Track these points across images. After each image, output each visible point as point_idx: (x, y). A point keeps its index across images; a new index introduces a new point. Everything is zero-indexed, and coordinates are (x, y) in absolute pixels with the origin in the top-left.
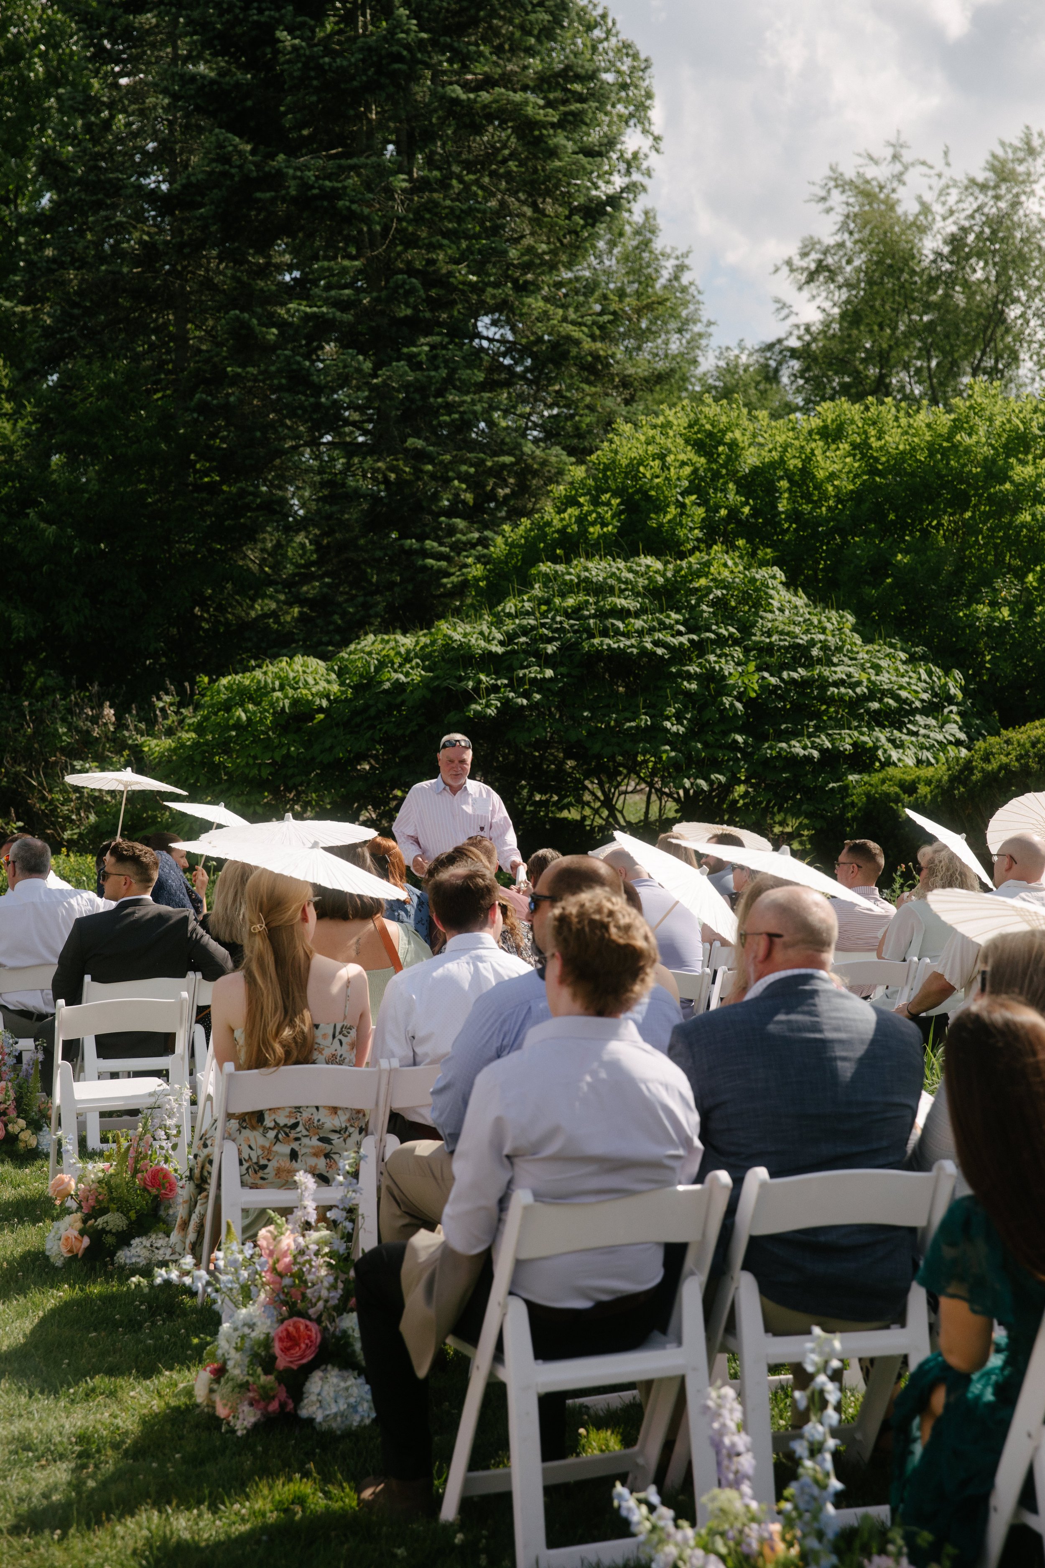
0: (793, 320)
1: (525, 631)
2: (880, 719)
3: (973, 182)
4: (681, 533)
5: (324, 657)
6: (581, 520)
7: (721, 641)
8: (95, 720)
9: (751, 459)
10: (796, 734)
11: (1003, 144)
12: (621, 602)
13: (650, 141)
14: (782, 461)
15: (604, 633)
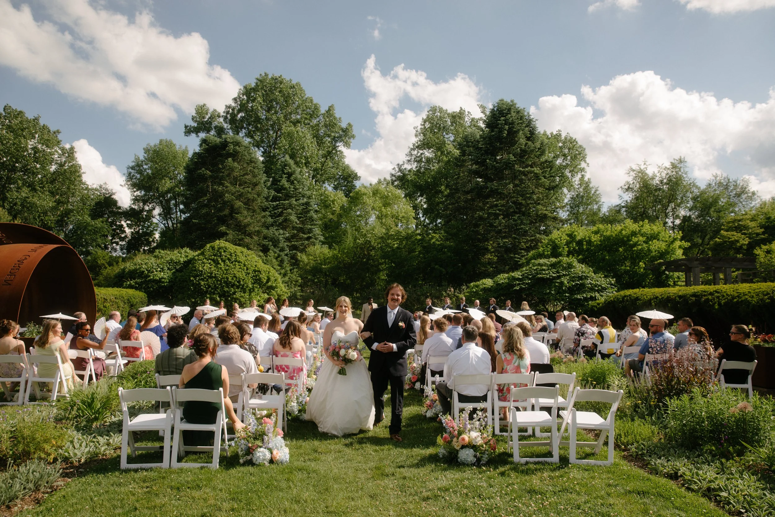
0: (623, 200)
1: (526, 273)
2: (598, 291)
3: (666, 167)
4: (563, 253)
5: (492, 279)
6: (544, 251)
7: (564, 275)
8: (450, 291)
9: (578, 238)
10: (578, 294)
11: (674, 159)
12: (544, 268)
13: (586, 165)
14: (585, 239)
15: (540, 274)
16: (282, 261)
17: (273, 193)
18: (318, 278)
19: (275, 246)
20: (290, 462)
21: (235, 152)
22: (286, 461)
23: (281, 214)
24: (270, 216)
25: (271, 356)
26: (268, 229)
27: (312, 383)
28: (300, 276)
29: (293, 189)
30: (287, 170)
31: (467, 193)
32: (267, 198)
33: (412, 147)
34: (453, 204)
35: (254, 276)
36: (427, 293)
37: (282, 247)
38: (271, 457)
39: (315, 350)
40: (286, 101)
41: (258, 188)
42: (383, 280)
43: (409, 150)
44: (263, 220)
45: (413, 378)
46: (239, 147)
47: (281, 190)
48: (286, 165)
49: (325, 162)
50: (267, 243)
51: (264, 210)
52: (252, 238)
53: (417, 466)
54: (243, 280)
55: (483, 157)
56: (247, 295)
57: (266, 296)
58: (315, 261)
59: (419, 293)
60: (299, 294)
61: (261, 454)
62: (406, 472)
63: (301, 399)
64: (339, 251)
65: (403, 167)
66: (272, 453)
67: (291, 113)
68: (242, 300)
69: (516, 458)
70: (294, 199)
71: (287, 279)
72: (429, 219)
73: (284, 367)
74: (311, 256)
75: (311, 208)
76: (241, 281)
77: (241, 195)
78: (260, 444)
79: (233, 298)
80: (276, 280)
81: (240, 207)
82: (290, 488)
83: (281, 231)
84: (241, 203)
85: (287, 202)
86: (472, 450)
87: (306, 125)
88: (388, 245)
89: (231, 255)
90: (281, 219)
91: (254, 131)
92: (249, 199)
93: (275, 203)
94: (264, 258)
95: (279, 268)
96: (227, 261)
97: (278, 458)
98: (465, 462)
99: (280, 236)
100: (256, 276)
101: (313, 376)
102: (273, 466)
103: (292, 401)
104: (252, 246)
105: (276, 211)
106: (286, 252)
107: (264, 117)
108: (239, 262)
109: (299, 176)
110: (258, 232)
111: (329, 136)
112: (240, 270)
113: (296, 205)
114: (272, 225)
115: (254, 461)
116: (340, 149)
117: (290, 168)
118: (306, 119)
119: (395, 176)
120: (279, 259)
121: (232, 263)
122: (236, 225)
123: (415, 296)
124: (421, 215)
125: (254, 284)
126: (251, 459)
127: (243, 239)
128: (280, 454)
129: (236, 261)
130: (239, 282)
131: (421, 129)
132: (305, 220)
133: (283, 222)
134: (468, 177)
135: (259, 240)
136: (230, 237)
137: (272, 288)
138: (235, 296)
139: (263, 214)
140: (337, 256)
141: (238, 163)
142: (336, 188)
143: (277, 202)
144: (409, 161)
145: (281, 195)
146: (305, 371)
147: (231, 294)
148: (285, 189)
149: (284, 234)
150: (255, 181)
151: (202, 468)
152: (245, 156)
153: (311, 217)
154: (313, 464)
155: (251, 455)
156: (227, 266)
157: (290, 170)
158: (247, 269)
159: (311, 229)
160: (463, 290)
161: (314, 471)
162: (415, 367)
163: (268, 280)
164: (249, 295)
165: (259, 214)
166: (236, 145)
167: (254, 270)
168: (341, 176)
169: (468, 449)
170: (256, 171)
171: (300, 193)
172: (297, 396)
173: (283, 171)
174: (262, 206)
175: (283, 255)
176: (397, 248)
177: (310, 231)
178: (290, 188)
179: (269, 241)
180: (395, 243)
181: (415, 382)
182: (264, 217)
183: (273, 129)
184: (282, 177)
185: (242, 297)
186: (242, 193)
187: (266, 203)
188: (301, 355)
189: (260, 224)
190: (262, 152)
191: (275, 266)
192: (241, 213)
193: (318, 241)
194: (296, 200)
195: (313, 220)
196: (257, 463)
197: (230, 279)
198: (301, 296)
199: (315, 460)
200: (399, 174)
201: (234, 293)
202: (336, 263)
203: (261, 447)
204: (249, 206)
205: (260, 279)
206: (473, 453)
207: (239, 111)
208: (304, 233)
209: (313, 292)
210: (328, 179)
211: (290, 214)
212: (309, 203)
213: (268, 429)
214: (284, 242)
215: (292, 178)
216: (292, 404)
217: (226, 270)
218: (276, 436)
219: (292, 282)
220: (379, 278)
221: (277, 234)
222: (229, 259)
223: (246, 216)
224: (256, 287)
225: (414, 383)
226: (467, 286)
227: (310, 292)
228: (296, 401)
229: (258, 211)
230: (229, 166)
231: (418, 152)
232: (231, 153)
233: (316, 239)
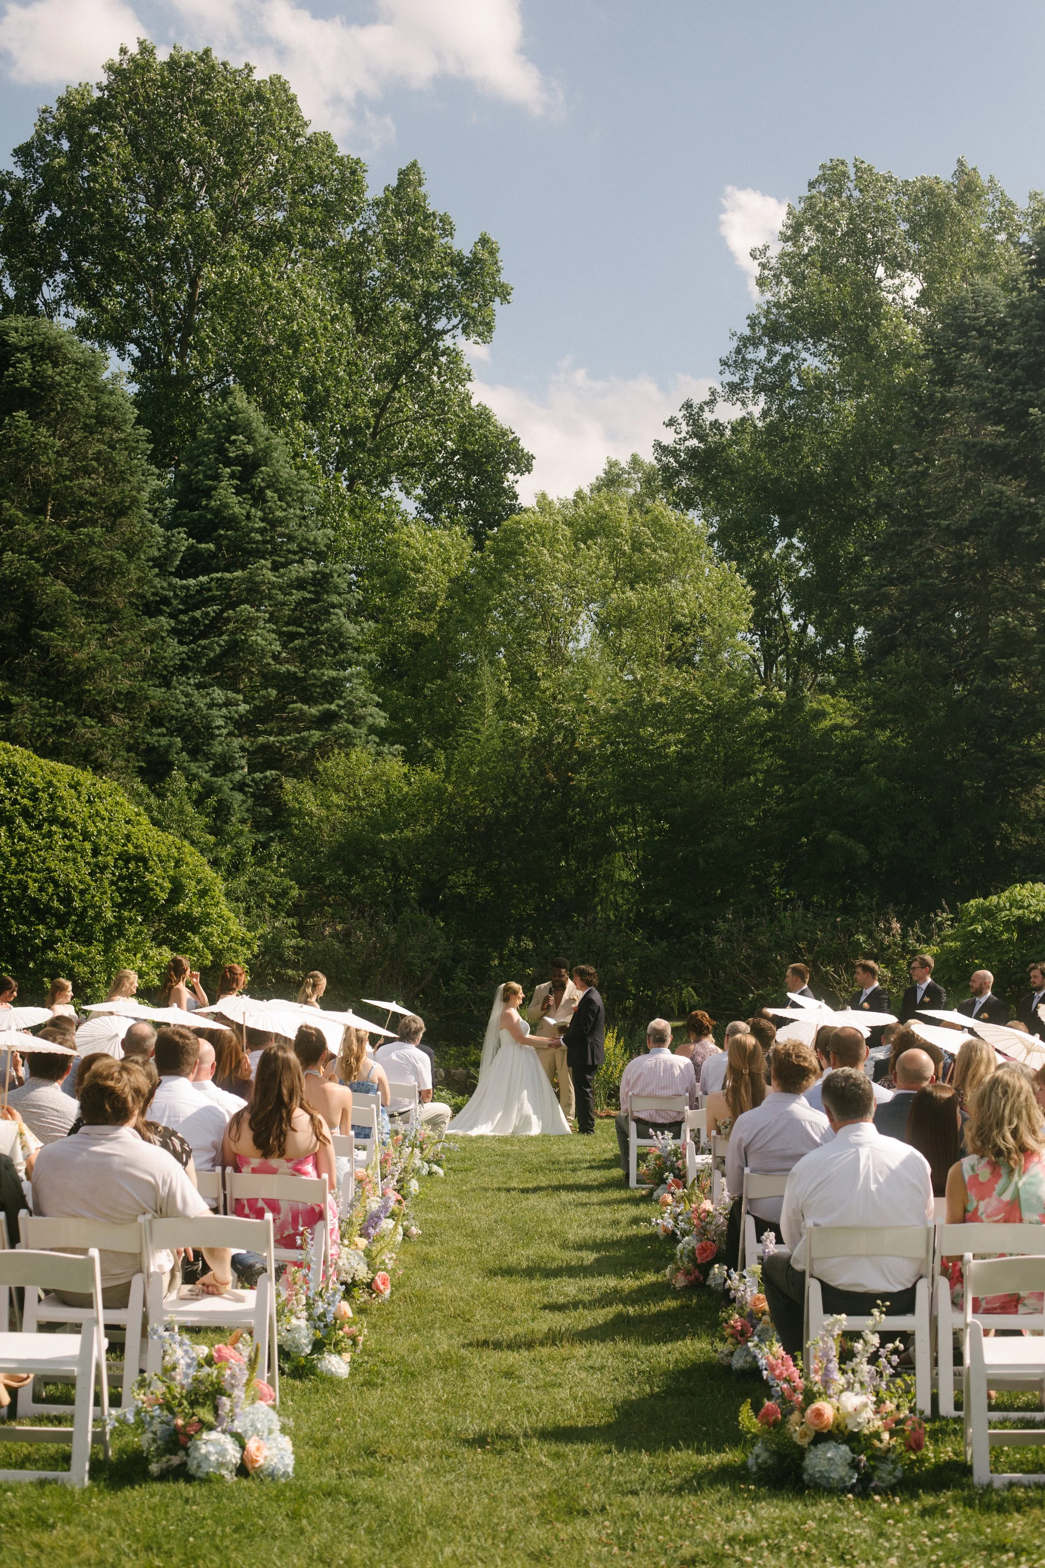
8: (888, 931)
16: (222, 811)
17: (183, 541)
18: (364, 879)
19: (195, 753)
20: (297, 1476)
21: (41, 386)
22: (286, 1474)
23: (215, 626)
24: (174, 632)
25: (219, 1169)
26: (167, 684)
27: (354, 1263)
28: (295, 873)
29: (259, 525)
30: (236, 449)
31: (960, 535)
32: (160, 563)
33: (747, 332)
34: (904, 579)
35: (121, 878)
36: (796, 938)
37: (223, 756)
38: (242, 1459)
39: (362, 1155)
40: (228, 155)
41: (131, 525)
42: (625, 884)
43: (735, 343)
44: (147, 651)
45: (704, 1249)
46: (55, 364)
47: (214, 526)
48: (232, 428)
49: (389, 398)
50: (164, 741)
51: (151, 609)
52: (103, 720)
53: (679, 1490)
54: (82, 893)
55: (1018, 396)
56: (95, 951)
57: (167, 954)
58: (351, 810)
59: (763, 940)
60: (293, 942)
61: (211, 1449)
62: (641, 1504)
63: (320, 1308)
64: (448, 773)
65: (708, 417)
66: (243, 1447)
67: (246, 204)
68: (82, 970)
69: (982, 1473)
70: (268, 564)
71: (240, 883)
72: (818, 625)
73: (261, 1204)
74: (337, 790)
75: (335, 599)
76: (75, 895)
77: (65, 554)
78: (209, 1417)
79: (48, 962)
80: (203, 893)
81: (59, 602)
82: (302, 1532)
83: (218, 694)
84: (60, 586)
85: (239, 573)
86: (845, 1448)
87: (312, 247)
88: (641, 747)
89: (34, 797)
90: (218, 643)
91: (100, 277)
92: (94, 570)
93: (192, 581)
94: (153, 800)
95: (212, 839)
96: (19, 820)
97: (261, 1461)
98: (824, 1482)
99: (215, 712)
100: (130, 878)
101: (357, 1239)
102: (245, 1483)
103: (292, 1312)
104: (104, 756)
105: (198, 614)
106: (237, 776)
107: (140, 220)
108: (65, 824)
109: (287, 472)
110: (131, 699)
111: (403, 292)
112: (70, 854)
113: (273, 585)
114: (183, 669)
115: (192, 1467)
116: (447, 341)
117: (250, 440)
118: (309, 222)
119: (674, 453)
120: (212, 801)
121: (39, 827)
122: (45, 672)
123: (746, 951)
124: (787, 609)
125: (120, 906)
126: (184, 1464)
127: (71, 726)
128: (266, 1452)
129: (53, 820)
130: (67, 900)
131: (783, 255)
132: (312, 644)
133: (225, 654)
134: (963, 468)
135: (134, 728)
136: (24, 719)
137: (192, 923)
138: (51, 955)
139: (150, 625)
140: (441, 791)
141: (50, 425)
142: (431, 504)
143: (203, 579)
144: (734, 388)
145: (212, 546)
146: (332, 1220)
147: (36, 948)
148: (231, 522)
149: (227, 704)
150: (116, 497)
151: (42, 1483)
152: (80, 399)
153: (336, 636)
154: (366, 1484)
155: (182, 1453)
156: (22, 839)
157: (250, 449)
158: (96, 852)
159: (336, 683)
160: (940, 926)
161: (369, 1499)
162: (708, 1213)
163: (177, 892)
164: (105, 952)
165: (132, 627)
166: (42, 359)
167: (121, 855)
168: (454, 453)
169: (832, 1444)
170: (120, 457)
171: (291, 538)
172: (308, 1298)
173: (222, 451)
174: (143, 596)
175: (227, 787)
176: (683, 758)
177: (332, 690)
178: (248, 517)
179: (170, 733)
180: (672, 737)
181: (710, 1265)
182: (151, 637)
183: (176, 269)
184: (217, 477)
185: (78, 957)
186: (69, 547)
187: (157, 581)
188: (316, 1166)
189: (136, 667)
190: (135, 362)
191: (195, 834)
192: (63, 625)
193: (364, 731)
194: (275, 568)
195: (343, 647)
196: (200, 1474)
197: (33, 887)
198: (297, 950)
199: (371, 1473)
200: (694, 442)
201: (49, 944)
202: (436, 816)
203: (211, 1428)
204: (95, 594)
205: (145, 890)
206: (850, 1455)
207: (43, 199)
208: (308, 700)
209: (347, 934)
210: (404, 466)
211: (249, 623)
212: (326, 577)
213: (233, 1376)
214: (230, 734)
215: (258, 481)
216: (294, 1321)
217: (14, 853)
218: (253, 1402)
219: (261, 896)
220: (609, 877)
221: (201, 703)
222: (26, 814)
223: (82, 637)
224: (131, 921)
225: (705, 1269)
226: (953, 909)
227: (335, 935)
228: (305, 1314)
229: (129, 613)
230: (18, 441)
231: (771, 353)
232: (23, 389)
233: (355, 721)
